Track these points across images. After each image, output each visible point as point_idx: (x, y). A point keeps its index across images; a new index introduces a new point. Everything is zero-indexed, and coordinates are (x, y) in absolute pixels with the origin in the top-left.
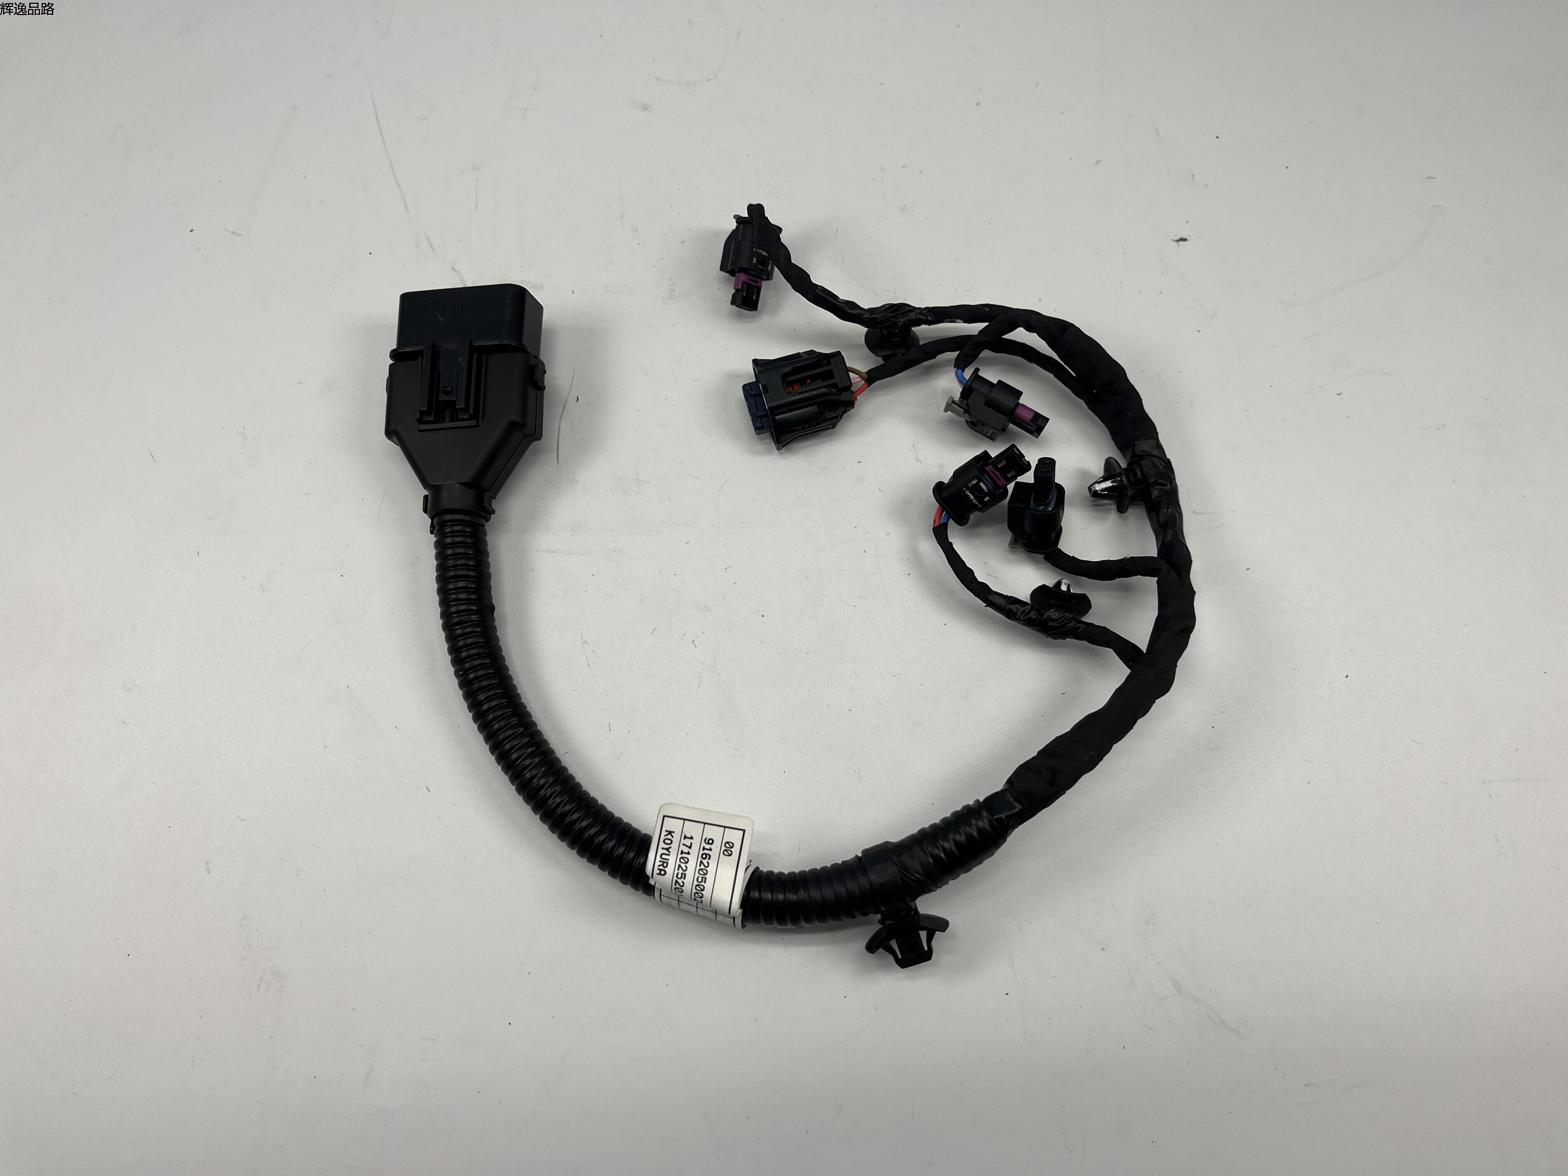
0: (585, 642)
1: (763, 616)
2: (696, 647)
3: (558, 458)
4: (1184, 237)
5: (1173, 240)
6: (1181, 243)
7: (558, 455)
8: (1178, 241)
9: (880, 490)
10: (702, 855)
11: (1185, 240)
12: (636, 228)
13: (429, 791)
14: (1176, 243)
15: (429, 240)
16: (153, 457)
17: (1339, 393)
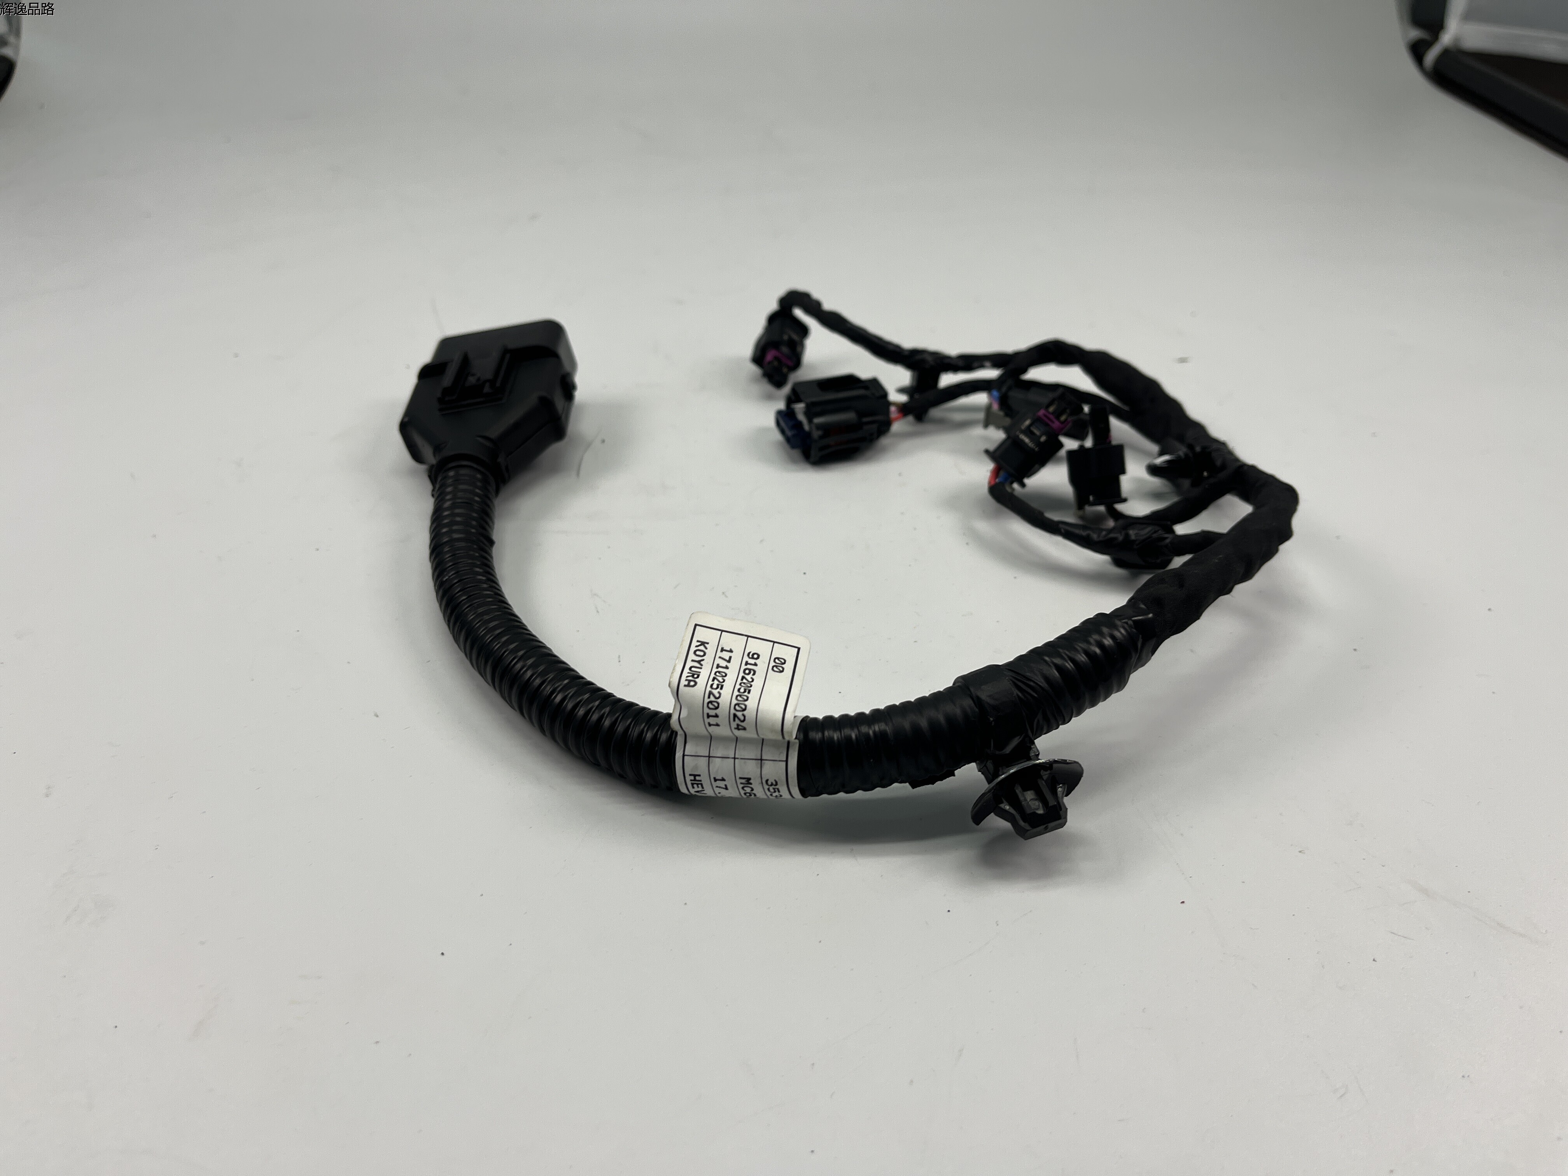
10: (745, 670)
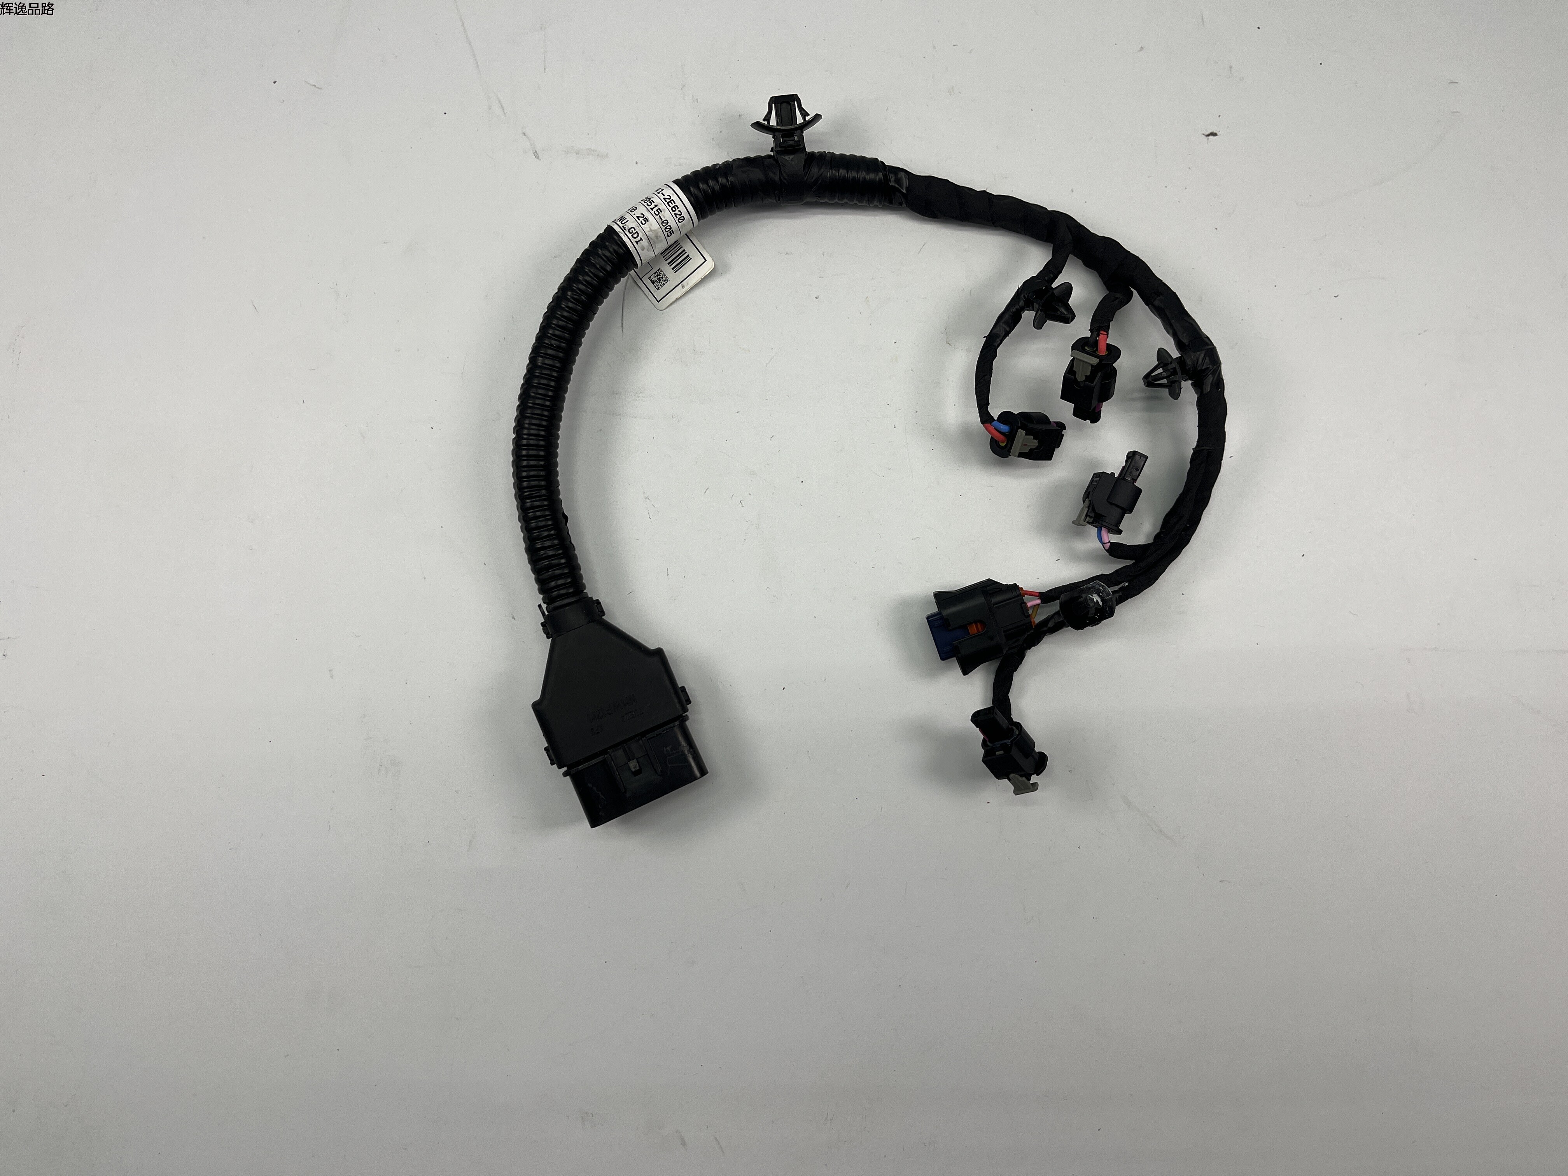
0: (647, 497)
1: (802, 482)
2: (743, 507)
3: (622, 327)
4: (1215, 132)
5: (1204, 134)
6: (1211, 137)
7: (622, 324)
8: (1208, 135)
9: (912, 370)
11: (1214, 134)
12: (697, 99)
13: (515, 619)
14: (1206, 138)
15: (500, 102)
16: (256, 309)
17: (1336, 296)
